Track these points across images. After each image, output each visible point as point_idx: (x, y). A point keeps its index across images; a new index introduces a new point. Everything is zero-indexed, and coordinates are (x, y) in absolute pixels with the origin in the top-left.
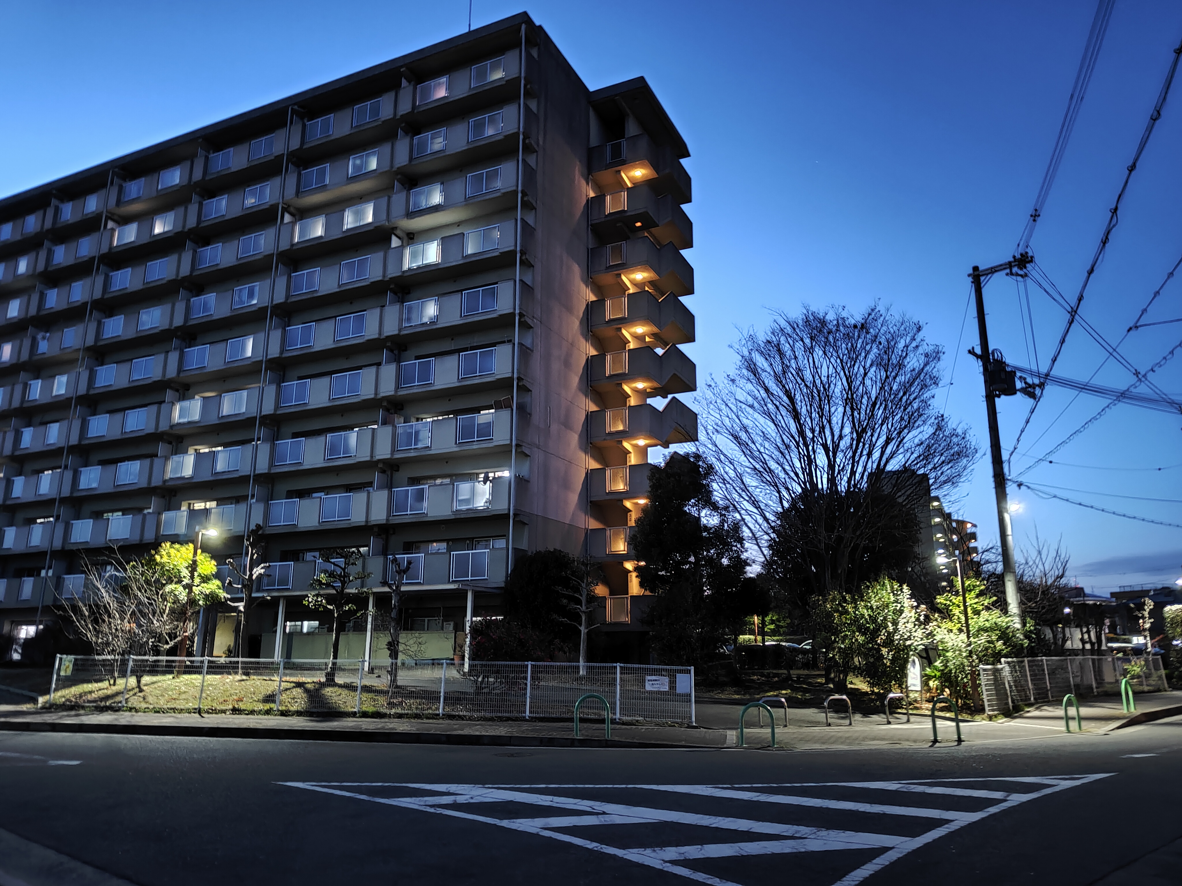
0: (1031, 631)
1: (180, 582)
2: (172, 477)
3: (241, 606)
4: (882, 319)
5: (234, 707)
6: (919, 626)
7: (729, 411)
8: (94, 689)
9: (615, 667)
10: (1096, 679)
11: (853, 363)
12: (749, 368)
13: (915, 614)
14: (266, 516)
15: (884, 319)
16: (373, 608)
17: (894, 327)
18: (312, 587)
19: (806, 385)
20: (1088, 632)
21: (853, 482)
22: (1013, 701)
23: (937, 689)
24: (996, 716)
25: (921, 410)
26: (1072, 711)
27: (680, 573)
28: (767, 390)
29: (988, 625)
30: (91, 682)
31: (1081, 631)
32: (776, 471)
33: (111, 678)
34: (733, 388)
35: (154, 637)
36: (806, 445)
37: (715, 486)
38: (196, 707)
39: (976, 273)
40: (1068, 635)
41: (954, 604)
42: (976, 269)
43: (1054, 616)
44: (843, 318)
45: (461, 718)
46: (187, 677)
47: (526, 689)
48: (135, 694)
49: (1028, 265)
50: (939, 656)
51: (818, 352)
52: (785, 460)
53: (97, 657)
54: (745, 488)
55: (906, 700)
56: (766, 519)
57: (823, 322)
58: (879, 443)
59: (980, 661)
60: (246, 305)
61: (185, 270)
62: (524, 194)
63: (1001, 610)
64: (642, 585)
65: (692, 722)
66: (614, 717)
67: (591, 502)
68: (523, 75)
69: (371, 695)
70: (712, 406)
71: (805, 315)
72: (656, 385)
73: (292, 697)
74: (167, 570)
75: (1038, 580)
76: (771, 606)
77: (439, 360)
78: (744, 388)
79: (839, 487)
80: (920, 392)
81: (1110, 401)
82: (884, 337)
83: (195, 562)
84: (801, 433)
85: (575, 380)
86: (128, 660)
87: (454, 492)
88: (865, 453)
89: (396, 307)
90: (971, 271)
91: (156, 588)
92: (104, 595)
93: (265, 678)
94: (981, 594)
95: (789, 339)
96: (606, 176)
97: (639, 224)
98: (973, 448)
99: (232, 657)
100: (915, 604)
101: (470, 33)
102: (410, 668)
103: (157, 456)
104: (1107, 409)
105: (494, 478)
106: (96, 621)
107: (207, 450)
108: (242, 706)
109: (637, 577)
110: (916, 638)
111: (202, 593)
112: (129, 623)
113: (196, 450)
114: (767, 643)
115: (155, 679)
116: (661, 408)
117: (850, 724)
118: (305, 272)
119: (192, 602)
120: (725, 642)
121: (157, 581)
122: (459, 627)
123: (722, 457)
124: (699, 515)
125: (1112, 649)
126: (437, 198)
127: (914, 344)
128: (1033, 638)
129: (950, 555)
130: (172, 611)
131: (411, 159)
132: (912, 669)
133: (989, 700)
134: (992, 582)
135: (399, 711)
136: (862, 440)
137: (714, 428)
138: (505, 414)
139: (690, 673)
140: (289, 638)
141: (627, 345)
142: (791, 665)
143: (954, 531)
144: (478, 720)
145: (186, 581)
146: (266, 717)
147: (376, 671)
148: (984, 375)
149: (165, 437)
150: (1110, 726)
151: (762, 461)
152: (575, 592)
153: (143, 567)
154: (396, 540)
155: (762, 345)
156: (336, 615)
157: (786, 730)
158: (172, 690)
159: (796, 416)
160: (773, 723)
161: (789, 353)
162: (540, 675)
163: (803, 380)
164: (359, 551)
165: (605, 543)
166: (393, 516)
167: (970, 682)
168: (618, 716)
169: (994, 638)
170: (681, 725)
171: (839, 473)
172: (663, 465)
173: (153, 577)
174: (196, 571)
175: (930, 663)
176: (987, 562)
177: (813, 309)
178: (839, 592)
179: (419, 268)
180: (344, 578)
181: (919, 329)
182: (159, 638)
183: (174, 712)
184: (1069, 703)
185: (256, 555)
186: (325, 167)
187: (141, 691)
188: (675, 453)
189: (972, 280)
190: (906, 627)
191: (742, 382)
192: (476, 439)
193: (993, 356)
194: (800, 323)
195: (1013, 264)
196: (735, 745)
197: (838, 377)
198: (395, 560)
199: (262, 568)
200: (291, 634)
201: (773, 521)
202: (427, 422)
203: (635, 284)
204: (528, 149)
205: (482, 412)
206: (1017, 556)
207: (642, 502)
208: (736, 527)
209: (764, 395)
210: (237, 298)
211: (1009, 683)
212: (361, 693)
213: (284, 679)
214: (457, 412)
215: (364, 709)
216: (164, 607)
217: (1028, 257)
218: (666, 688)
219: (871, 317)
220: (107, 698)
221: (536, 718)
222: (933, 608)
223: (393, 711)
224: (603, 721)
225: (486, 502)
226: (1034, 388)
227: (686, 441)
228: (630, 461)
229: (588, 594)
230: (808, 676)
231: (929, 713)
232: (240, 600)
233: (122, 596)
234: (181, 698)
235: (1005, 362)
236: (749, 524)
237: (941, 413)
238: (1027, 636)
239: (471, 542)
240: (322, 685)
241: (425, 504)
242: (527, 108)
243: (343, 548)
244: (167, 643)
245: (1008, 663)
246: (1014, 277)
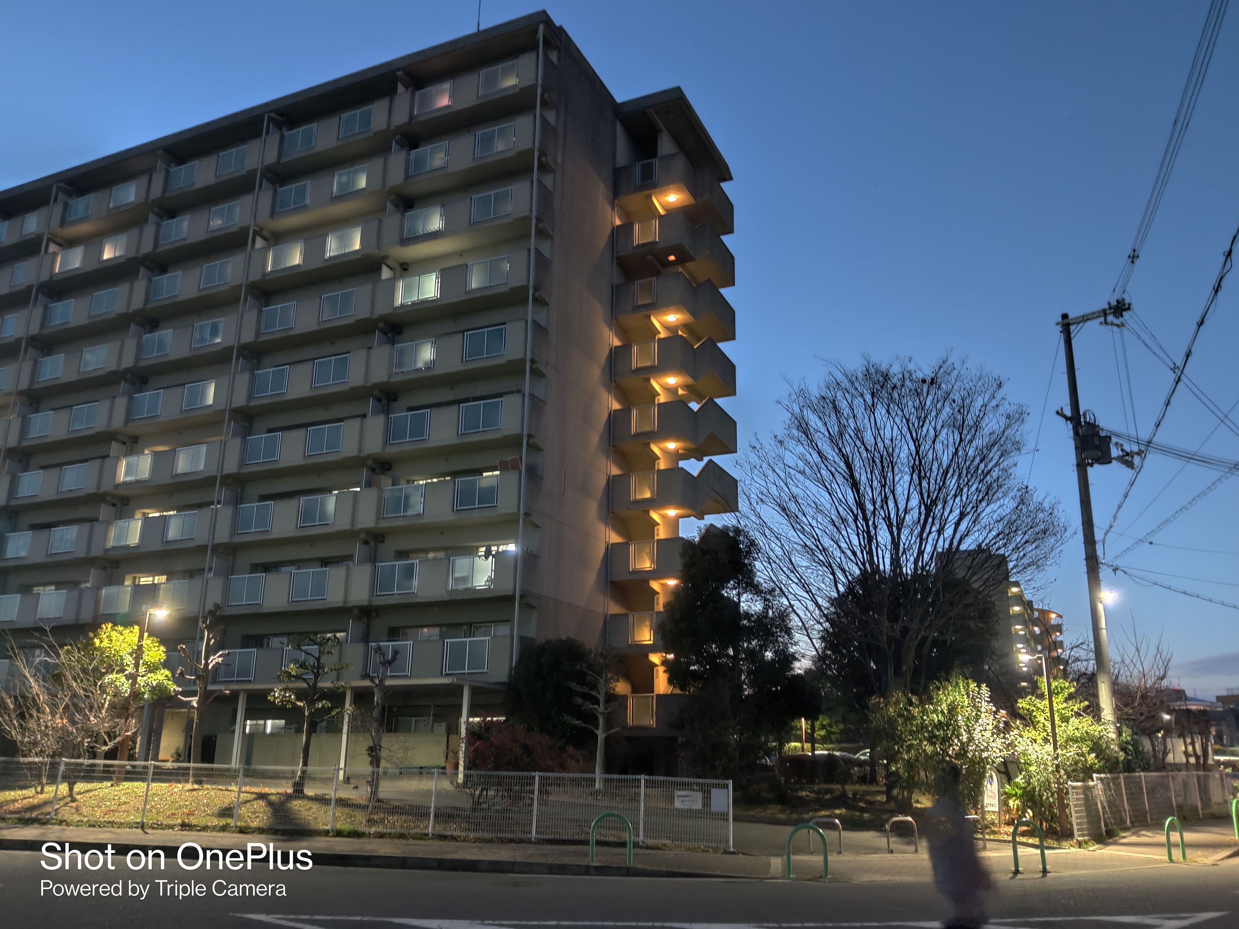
0: (1127, 743)
1: (122, 671)
2: (115, 545)
3: (194, 701)
4: (955, 373)
5: (183, 822)
6: (998, 735)
7: (776, 478)
8: (17, 798)
9: (639, 780)
10: (1201, 799)
11: (921, 423)
12: (799, 427)
13: (993, 720)
14: (226, 592)
15: (959, 373)
16: (350, 706)
17: (970, 383)
18: (279, 679)
19: (867, 450)
20: (1193, 743)
21: (920, 564)
22: (1106, 825)
23: (1018, 810)
24: (1086, 842)
25: (1000, 480)
26: (1175, 837)
27: (716, 668)
28: (820, 453)
29: (1077, 734)
30: (15, 789)
31: (1185, 742)
32: (831, 549)
33: (38, 784)
34: (781, 451)
35: (91, 736)
36: (866, 519)
37: (758, 564)
38: (139, 820)
39: (1066, 321)
40: (1169, 746)
41: (1038, 709)
42: (1065, 316)
43: (1153, 725)
44: (910, 371)
45: (454, 838)
46: (127, 784)
47: (531, 805)
48: (66, 804)
49: (1124, 313)
50: (1021, 771)
51: (881, 411)
52: (841, 536)
53: (22, 759)
54: (794, 569)
55: (982, 822)
56: (819, 606)
57: (886, 377)
58: (951, 517)
59: (1069, 777)
60: (208, 343)
61: (138, 303)
62: (539, 220)
63: (1093, 717)
64: (670, 681)
65: (729, 847)
66: (637, 840)
67: (611, 582)
68: (540, 81)
69: (346, 810)
70: (756, 471)
71: (866, 366)
72: (689, 445)
73: (252, 810)
74: (107, 656)
75: (1136, 681)
76: (823, 708)
77: (436, 412)
78: (793, 451)
79: (904, 569)
80: (1000, 458)
81: (1221, 474)
82: (958, 394)
83: (140, 647)
84: (861, 505)
85: (595, 438)
86: (59, 764)
87: (449, 569)
88: (934, 529)
89: (387, 348)
90: (1059, 319)
91: (94, 677)
92: (33, 684)
93: (220, 787)
94: (1070, 697)
95: (847, 395)
96: (633, 201)
97: (672, 258)
98: (1061, 525)
99: (181, 762)
100: (994, 709)
101: (479, 33)
102: (394, 777)
103: (97, 520)
104: (1218, 483)
105: (498, 552)
106: (22, 716)
107: (157, 515)
108: (193, 821)
109: (664, 672)
110: (994, 749)
111: (148, 685)
112: (62, 719)
113: (144, 514)
114: (816, 752)
115: (89, 786)
116: (695, 473)
117: (916, 851)
118: (279, 306)
119: (136, 695)
120: (768, 752)
121: (96, 669)
122: (453, 729)
123: (767, 532)
124: (739, 599)
125: (1218, 763)
126: (436, 223)
127: (994, 403)
128: (1130, 750)
129: (1032, 651)
130: (112, 706)
131: (407, 177)
132: (989, 786)
133: (1078, 824)
134: (1082, 684)
135: (381, 829)
136: (932, 514)
137: (758, 497)
138: (512, 476)
139: (728, 788)
140: (250, 740)
141: (656, 399)
142: (847, 778)
143: (1035, 622)
144: (475, 842)
145: (130, 670)
146: (221, 834)
147: (352, 781)
148: (1075, 440)
149: (108, 498)
150: (1219, 855)
151: (813, 537)
152: (591, 689)
153: (79, 652)
154: (380, 625)
155: (815, 401)
156: (307, 714)
157: (841, 858)
158: (109, 800)
159: (855, 485)
160: (826, 850)
161: (846, 411)
162: (550, 789)
163: (863, 444)
164: (335, 636)
165: (627, 631)
166: (377, 596)
167: (1057, 802)
168: (641, 837)
169: (1085, 749)
170: (716, 850)
171: (904, 552)
172: (697, 539)
173: (90, 664)
174: (142, 658)
175: (1010, 780)
176: (1077, 660)
177: (875, 359)
178: (903, 692)
179: (413, 303)
180: (318, 670)
181: (1000, 386)
182: (96, 737)
183: (113, 826)
184: (1172, 827)
185: (213, 640)
186: (306, 184)
187: (74, 800)
188: (712, 525)
189: (1061, 329)
190: (982, 736)
191: (792, 444)
192: (477, 506)
193: (1085, 418)
194: (860, 375)
195: (1108, 312)
196: (779, 875)
197: (903, 440)
198: (379, 649)
199: (219, 657)
200: (252, 735)
201: (826, 608)
202: (419, 485)
203: (666, 327)
204: (544, 167)
205: (485, 474)
206: (1111, 653)
207: (672, 582)
208: (783, 616)
209: (817, 458)
210: (197, 335)
211: (1102, 803)
212: (335, 808)
213: (243, 789)
214: (455, 474)
215: (339, 826)
216: (103, 701)
217: (1124, 305)
218: (698, 806)
219: (942, 370)
220: (33, 808)
221: (543, 839)
222: (1014, 714)
223: (373, 830)
224: (623, 845)
225: (487, 581)
226: (1132, 457)
227: (725, 511)
228: (658, 535)
229: (606, 692)
230: (866, 793)
231: (1010, 838)
232: (193, 694)
233: (54, 685)
234: (121, 810)
235: (1098, 426)
236: (798, 612)
237: (1025, 483)
238: (1123, 749)
239: (470, 628)
240: (289, 797)
241: (415, 582)
242: (544, 120)
243: (316, 634)
244: (105, 744)
245: (1101, 779)
246: (1109, 327)
